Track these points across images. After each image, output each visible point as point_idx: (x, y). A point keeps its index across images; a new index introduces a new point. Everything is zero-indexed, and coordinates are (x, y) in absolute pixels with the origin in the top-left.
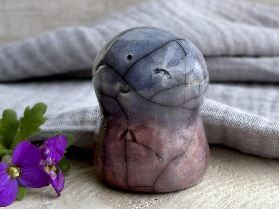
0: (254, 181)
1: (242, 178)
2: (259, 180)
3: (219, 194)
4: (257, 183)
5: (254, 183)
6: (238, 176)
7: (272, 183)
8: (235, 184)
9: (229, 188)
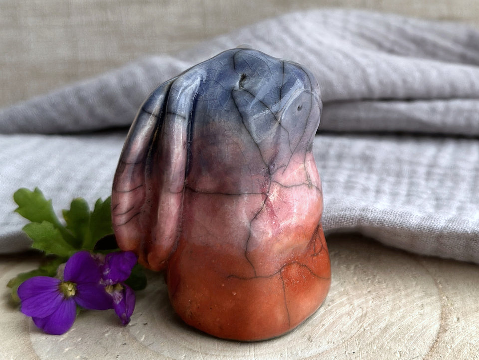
0: (399, 290)
1: (384, 285)
2: (406, 288)
3: (353, 311)
4: (403, 293)
5: (399, 293)
6: (379, 282)
7: (423, 294)
8: (374, 293)
9: (367, 301)
